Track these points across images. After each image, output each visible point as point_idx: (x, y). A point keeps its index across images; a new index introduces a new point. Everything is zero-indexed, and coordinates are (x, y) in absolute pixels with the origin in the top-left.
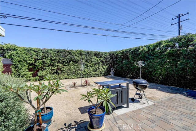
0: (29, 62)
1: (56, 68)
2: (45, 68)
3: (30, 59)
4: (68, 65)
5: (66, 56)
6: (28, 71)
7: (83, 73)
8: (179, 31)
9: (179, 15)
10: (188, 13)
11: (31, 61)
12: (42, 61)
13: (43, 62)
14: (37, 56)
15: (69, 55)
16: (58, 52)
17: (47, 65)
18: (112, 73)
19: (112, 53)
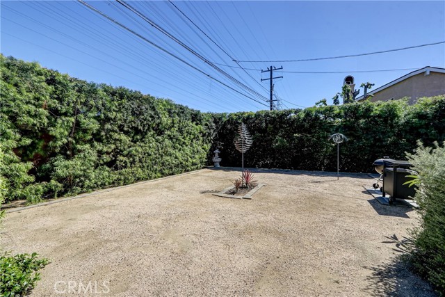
0: (25, 119)
1: (113, 147)
2: (79, 147)
3: (32, 108)
4: (141, 139)
5: (141, 113)
6: (16, 158)
7: (174, 162)
8: (271, 92)
9: (271, 67)
10: (282, 68)
11: (35, 116)
12: (73, 119)
13: (78, 124)
14: (61, 100)
15: (150, 112)
16: (122, 97)
17: (89, 137)
18: (217, 159)
19: (219, 117)
